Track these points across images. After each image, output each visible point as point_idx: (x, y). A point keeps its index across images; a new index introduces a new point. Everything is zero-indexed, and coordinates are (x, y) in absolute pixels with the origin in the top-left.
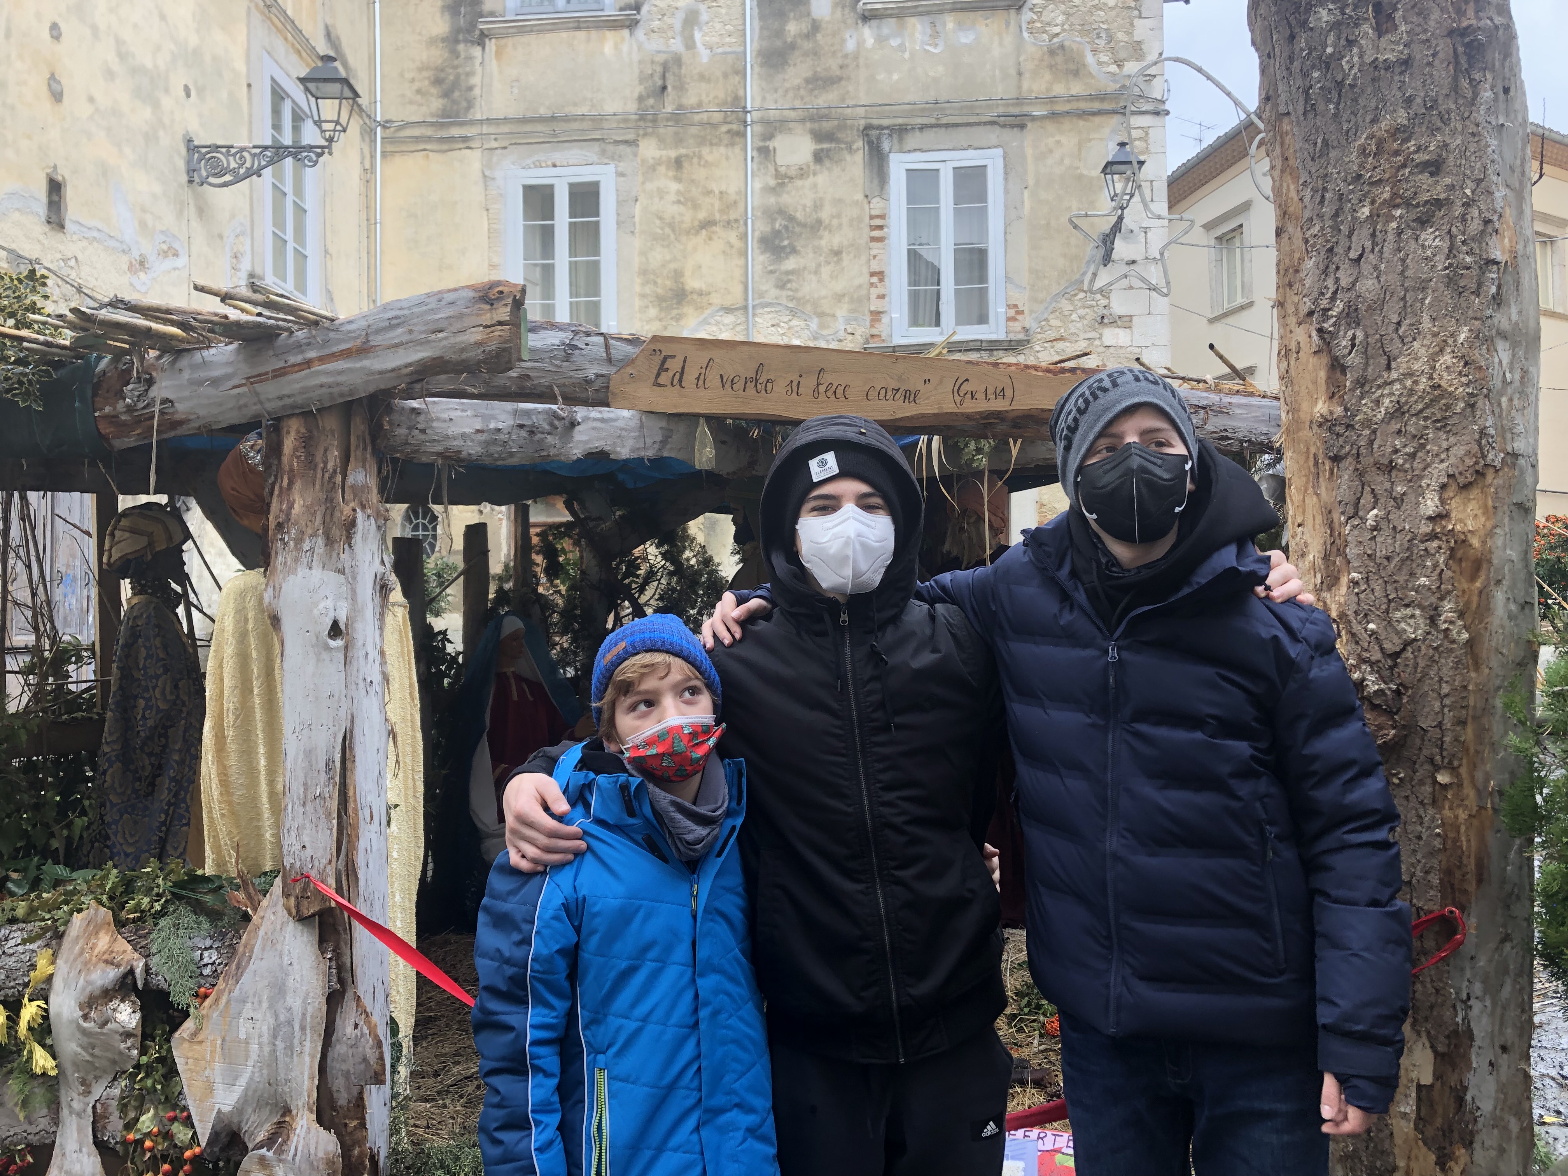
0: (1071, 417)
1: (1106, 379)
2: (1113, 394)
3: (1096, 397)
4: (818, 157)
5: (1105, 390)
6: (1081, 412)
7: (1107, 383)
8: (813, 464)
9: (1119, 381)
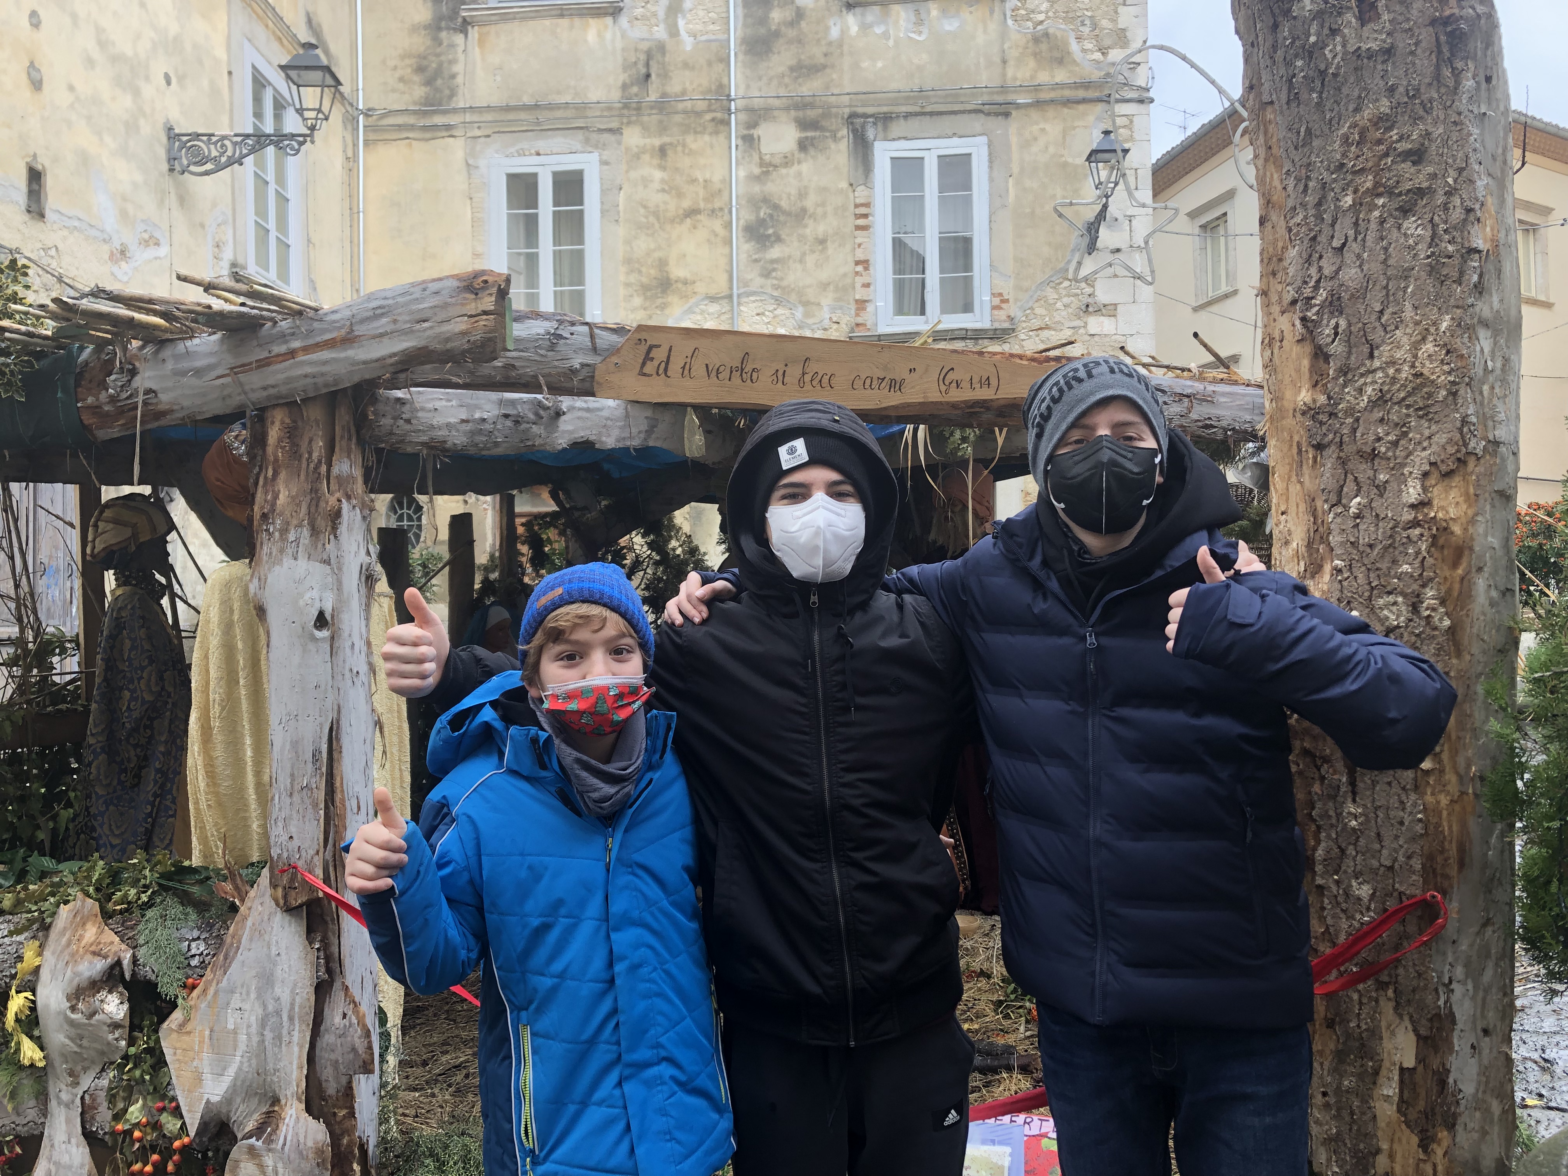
0: (1044, 405)
1: (1082, 368)
2: (1087, 385)
3: (1070, 387)
4: (803, 146)
5: (1080, 381)
6: (1055, 401)
7: (1082, 374)
8: (783, 451)
9: (1094, 372)
